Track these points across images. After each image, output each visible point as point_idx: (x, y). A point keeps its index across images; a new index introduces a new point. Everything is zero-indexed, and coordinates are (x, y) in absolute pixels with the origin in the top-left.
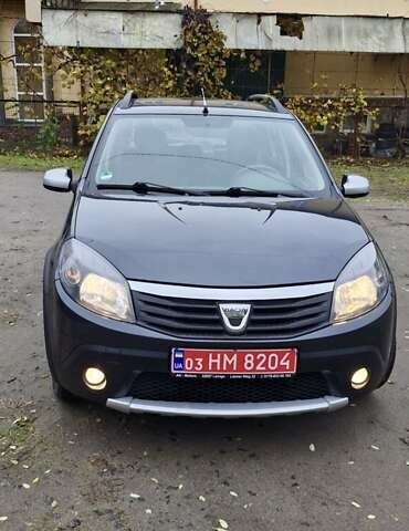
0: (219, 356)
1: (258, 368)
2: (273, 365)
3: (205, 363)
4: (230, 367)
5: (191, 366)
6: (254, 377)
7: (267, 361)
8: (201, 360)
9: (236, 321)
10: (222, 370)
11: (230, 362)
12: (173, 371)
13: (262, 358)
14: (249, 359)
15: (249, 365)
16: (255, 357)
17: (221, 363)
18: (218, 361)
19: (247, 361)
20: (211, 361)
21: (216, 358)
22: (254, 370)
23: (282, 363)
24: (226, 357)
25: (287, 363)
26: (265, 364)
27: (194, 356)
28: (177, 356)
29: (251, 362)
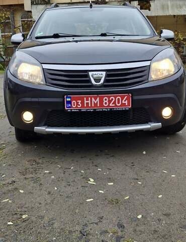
0: (89, 98)
1: (111, 105)
2: (118, 103)
3: (83, 103)
4: (96, 105)
5: (75, 105)
6: (109, 110)
7: (115, 101)
8: (80, 101)
9: (98, 80)
10: (91, 106)
11: (96, 102)
12: (66, 109)
13: (112, 99)
14: (105, 100)
15: (106, 103)
16: (109, 99)
17: (91, 103)
18: (89, 102)
19: (105, 101)
20: (85, 102)
21: (88, 100)
22: (109, 106)
23: (123, 102)
24: (93, 99)
25: (126, 102)
26: (114, 103)
27: (76, 99)
28: (68, 100)
29: (107, 101)
